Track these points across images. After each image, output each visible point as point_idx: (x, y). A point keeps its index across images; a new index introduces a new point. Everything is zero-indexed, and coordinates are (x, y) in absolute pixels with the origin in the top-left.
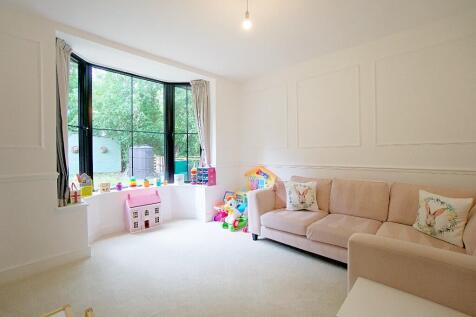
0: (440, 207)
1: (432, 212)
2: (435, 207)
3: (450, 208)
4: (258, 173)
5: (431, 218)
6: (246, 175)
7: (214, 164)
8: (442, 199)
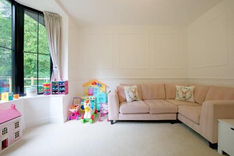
0: (186, 90)
1: (184, 92)
2: (184, 91)
3: (190, 90)
4: (93, 84)
5: (184, 95)
6: (83, 86)
7: (66, 78)
8: (186, 87)
